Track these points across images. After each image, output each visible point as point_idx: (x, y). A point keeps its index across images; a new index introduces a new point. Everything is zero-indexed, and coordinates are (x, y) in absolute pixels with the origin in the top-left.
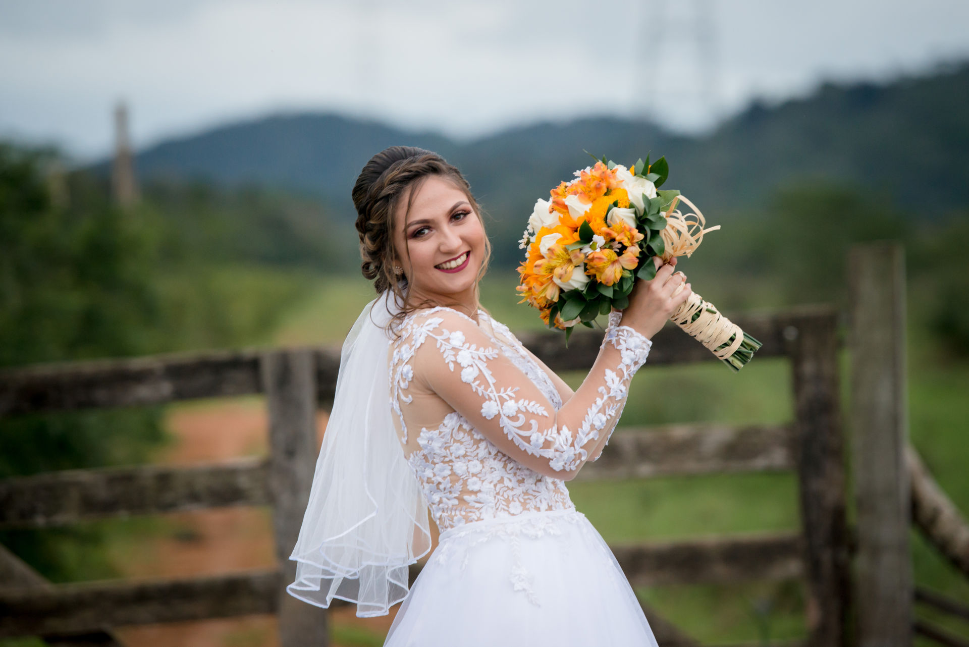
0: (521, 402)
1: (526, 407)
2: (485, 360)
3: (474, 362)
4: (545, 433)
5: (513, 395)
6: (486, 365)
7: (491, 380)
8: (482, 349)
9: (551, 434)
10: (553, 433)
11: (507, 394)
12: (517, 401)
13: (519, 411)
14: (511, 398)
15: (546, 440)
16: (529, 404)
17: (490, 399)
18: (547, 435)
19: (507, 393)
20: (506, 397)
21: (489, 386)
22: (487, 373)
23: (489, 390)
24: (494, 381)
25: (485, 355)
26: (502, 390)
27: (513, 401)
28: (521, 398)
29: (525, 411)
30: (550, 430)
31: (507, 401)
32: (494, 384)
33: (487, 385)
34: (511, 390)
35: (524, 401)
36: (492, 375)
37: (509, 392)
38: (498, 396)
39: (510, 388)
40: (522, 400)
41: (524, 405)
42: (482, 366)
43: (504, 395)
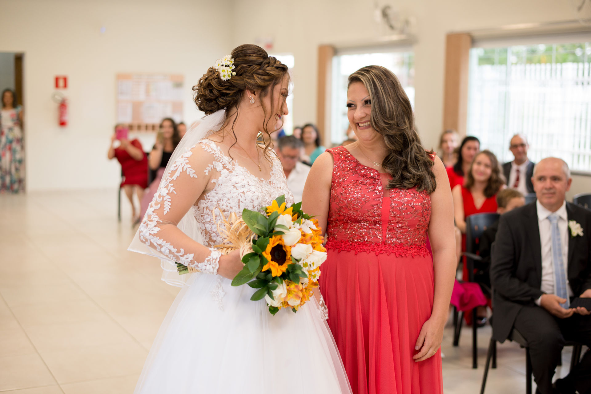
0: (169, 197)
1: (166, 200)
2: (184, 170)
3: (179, 165)
4: (155, 214)
5: (171, 192)
6: (181, 171)
7: (174, 177)
8: (189, 166)
9: (155, 217)
10: (156, 218)
11: (170, 188)
12: (168, 194)
13: (163, 197)
14: (169, 190)
15: (151, 216)
16: (168, 202)
18: (154, 215)
19: (171, 188)
21: (171, 178)
22: (177, 174)
25: (187, 169)
26: (172, 185)
27: (167, 192)
29: (164, 200)
30: (157, 216)
31: (167, 189)
32: (173, 179)
33: (171, 176)
34: (174, 190)
35: (170, 199)
36: (177, 176)
37: (172, 188)
38: (168, 184)
39: (174, 189)
40: (170, 198)
41: (167, 199)
42: (180, 170)
43: (169, 186)
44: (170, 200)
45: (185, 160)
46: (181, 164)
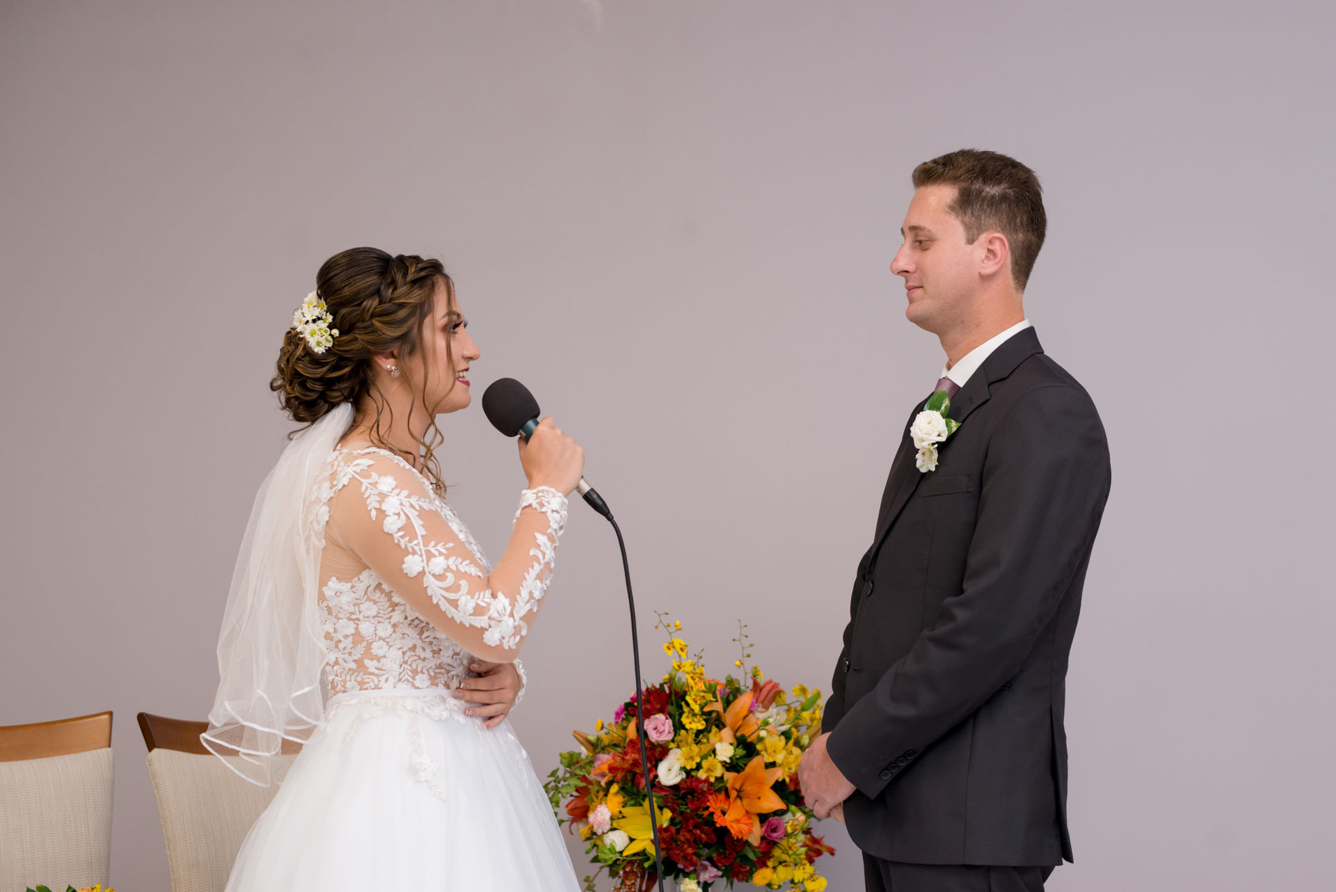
0: (451, 560)
1: (457, 566)
2: (418, 509)
3: (402, 510)
4: (476, 597)
5: (444, 551)
6: (417, 513)
7: (420, 531)
8: (416, 498)
9: (484, 598)
10: (486, 598)
11: (437, 550)
12: (447, 557)
13: (448, 569)
14: (441, 554)
15: (477, 604)
16: (461, 563)
17: (414, 553)
18: (479, 598)
19: (438, 548)
20: (436, 553)
21: (416, 538)
22: (417, 523)
23: (415, 542)
24: (424, 533)
25: (419, 503)
26: (433, 543)
27: (442, 558)
28: (453, 556)
29: (455, 570)
30: (482, 593)
31: (435, 556)
32: (422, 536)
33: (413, 536)
34: (444, 545)
35: (456, 559)
36: (422, 525)
37: (440, 547)
38: (426, 551)
39: (443, 543)
40: (455, 557)
41: (456, 563)
42: (413, 514)
43: (433, 550)
44: (460, 560)
45: (398, 495)
46: (401, 504)
